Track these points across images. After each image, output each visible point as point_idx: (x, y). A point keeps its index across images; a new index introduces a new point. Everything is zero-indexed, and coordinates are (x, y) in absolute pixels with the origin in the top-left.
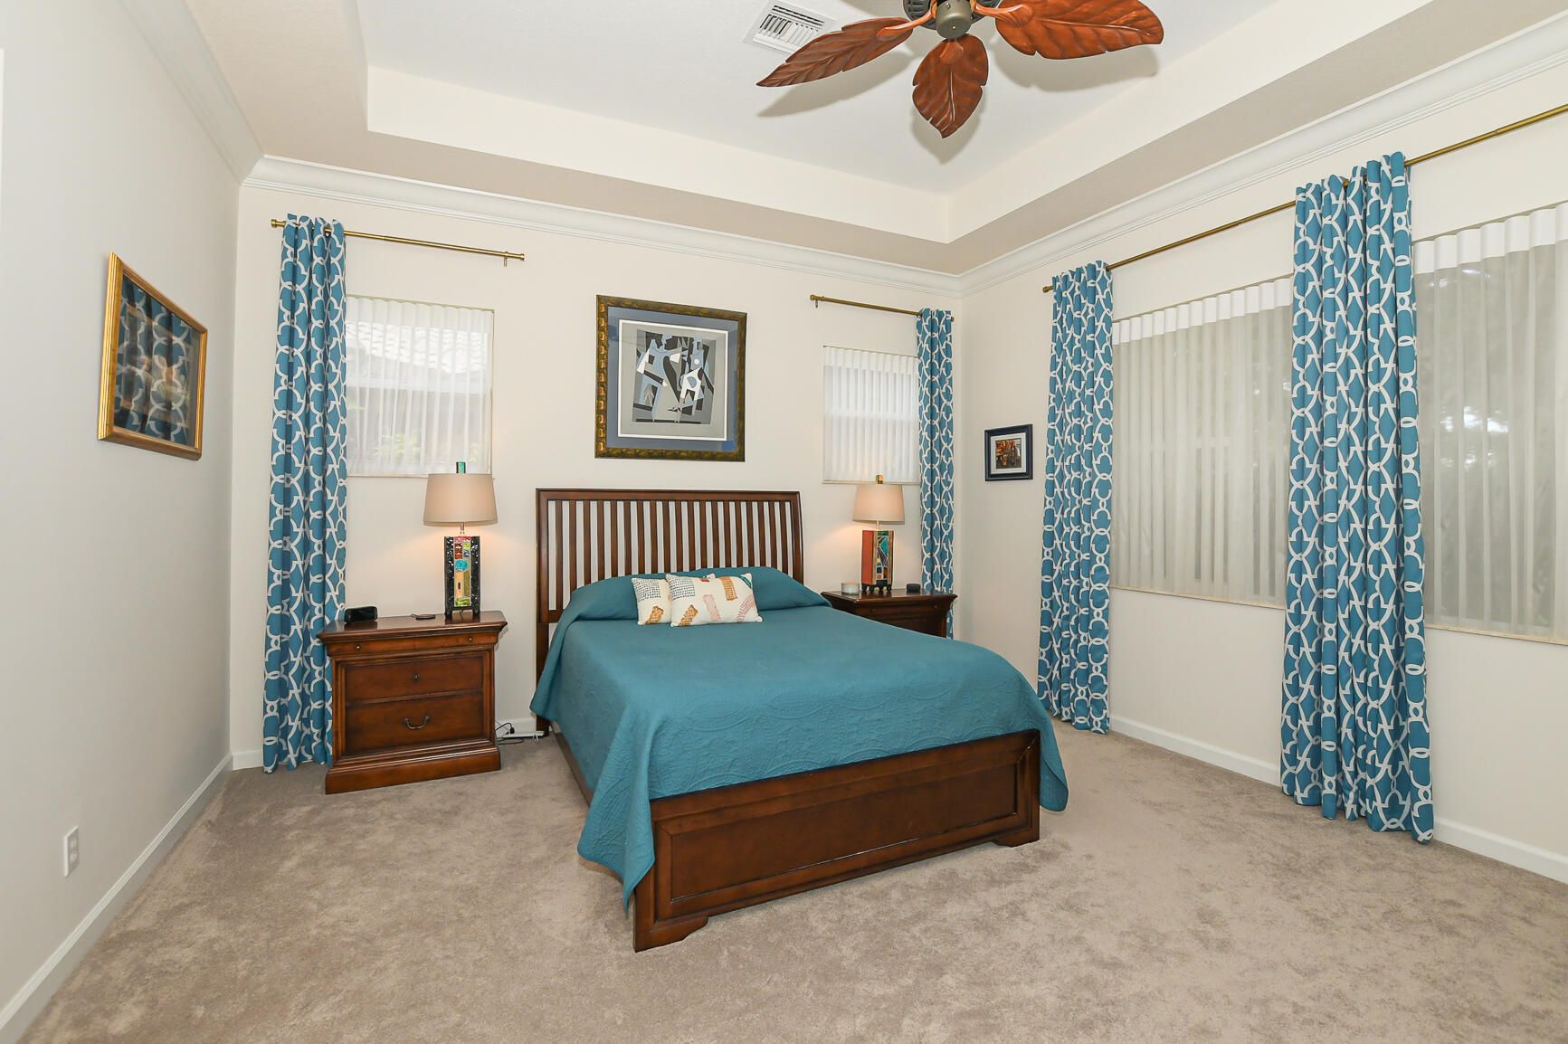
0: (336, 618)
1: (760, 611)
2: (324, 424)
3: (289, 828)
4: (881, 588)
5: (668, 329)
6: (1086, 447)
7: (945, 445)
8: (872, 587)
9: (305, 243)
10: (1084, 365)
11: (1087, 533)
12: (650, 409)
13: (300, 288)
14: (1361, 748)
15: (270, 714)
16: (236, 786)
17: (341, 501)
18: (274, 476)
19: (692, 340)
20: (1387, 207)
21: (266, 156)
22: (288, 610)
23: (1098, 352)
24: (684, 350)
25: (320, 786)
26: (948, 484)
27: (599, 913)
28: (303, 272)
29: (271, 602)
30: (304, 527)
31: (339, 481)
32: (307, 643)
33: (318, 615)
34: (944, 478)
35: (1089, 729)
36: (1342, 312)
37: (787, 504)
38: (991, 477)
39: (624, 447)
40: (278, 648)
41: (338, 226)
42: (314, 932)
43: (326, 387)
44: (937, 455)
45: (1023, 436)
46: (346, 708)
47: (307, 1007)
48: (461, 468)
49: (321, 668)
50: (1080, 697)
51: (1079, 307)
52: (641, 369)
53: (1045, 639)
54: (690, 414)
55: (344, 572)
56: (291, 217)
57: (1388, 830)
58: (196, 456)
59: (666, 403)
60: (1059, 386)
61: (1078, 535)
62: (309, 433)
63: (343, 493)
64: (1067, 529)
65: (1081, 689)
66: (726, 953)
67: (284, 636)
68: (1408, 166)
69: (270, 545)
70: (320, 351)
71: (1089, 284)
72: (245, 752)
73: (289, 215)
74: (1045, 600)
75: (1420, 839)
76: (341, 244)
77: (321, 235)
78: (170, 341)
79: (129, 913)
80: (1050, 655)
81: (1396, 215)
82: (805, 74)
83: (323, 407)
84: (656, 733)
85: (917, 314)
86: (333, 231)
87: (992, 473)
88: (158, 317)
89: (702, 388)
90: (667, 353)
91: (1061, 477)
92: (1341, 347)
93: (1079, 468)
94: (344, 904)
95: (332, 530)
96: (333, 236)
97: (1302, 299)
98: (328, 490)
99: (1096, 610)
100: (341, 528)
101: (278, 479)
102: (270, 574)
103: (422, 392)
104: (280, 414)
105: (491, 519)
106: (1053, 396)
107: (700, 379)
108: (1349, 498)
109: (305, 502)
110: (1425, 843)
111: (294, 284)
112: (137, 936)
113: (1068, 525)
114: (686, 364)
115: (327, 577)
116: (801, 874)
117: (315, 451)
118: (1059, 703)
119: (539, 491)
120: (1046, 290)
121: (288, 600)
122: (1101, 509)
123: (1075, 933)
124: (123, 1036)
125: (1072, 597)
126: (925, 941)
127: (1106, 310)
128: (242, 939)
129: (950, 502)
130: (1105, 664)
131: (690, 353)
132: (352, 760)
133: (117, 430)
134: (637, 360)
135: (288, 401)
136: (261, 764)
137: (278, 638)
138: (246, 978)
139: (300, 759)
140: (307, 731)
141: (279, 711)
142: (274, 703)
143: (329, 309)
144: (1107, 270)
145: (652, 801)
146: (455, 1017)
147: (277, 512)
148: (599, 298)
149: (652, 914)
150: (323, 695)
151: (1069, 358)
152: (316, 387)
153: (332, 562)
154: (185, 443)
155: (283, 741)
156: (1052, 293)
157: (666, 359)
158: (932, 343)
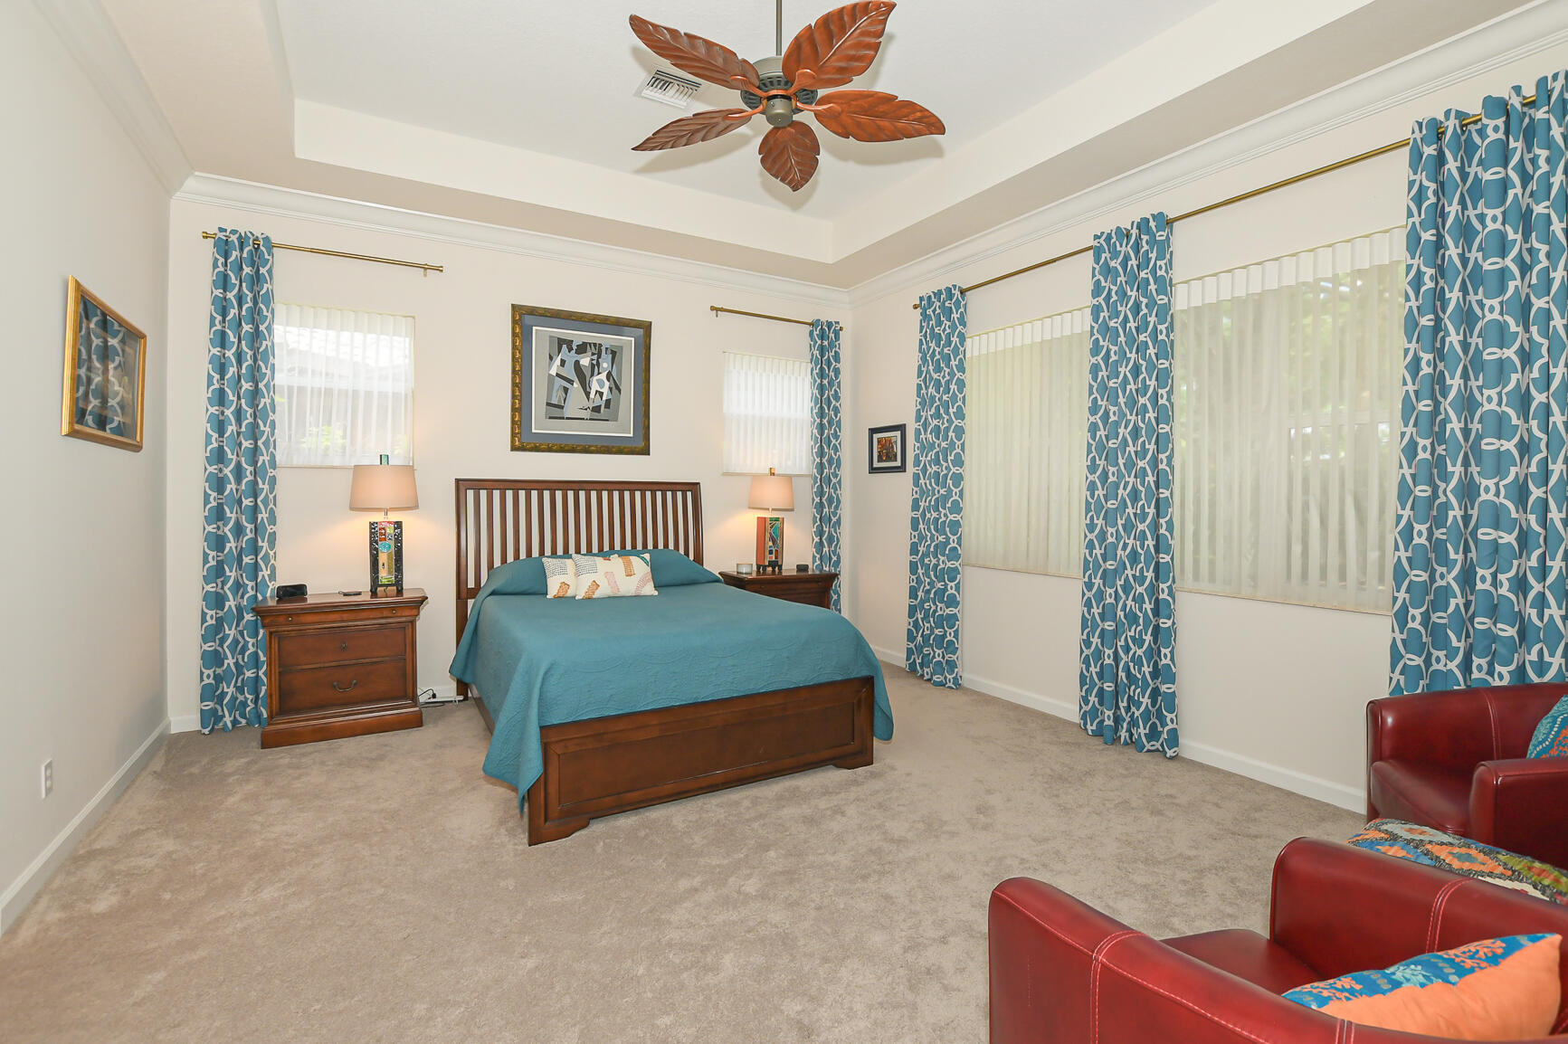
0: (268, 595)
1: (656, 587)
2: (255, 419)
3: (230, 775)
4: (774, 568)
5: (578, 336)
6: (943, 444)
7: (834, 441)
8: (765, 567)
9: (235, 254)
10: (942, 374)
11: (943, 519)
12: (562, 407)
13: (230, 295)
14: (1133, 687)
15: (206, 681)
16: (176, 746)
17: (272, 489)
18: (208, 466)
19: (600, 345)
20: (1153, 256)
21: (197, 173)
22: (222, 588)
23: (953, 363)
24: (593, 354)
25: (256, 743)
26: (836, 476)
27: (502, 822)
28: (234, 281)
29: (206, 580)
30: (237, 513)
31: (269, 471)
32: (241, 617)
33: (251, 593)
34: (833, 470)
35: (944, 685)
36: (1122, 339)
37: (689, 494)
38: (873, 470)
39: (538, 442)
40: (214, 622)
41: (267, 239)
42: (259, 844)
43: (257, 385)
44: (826, 450)
45: (898, 434)
46: (279, 672)
47: (256, 891)
48: (384, 460)
49: (254, 640)
50: (937, 659)
51: (939, 323)
52: (553, 372)
53: (912, 611)
54: (599, 412)
55: (275, 553)
56: (221, 230)
57: (1149, 751)
58: (137, 448)
59: (576, 402)
60: (924, 391)
61: (937, 520)
62: (241, 428)
63: (273, 481)
64: (928, 515)
65: (938, 651)
66: (602, 844)
67: (218, 611)
68: (1170, 223)
69: (204, 529)
70: (250, 353)
71: (947, 304)
72: (183, 716)
73: (219, 228)
74: (912, 577)
75: (1168, 756)
76: (269, 255)
77: (251, 248)
78: (106, 342)
79: (93, 837)
80: (916, 624)
81: (1158, 263)
82: (671, 143)
83: (254, 405)
84: (546, 673)
85: (810, 324)
86: (261, 243)
87: (875, 466)
88: (95, 320)
89: (610, 389)
90: (578, 357)
91: (925, 470)
92: (1121, 367)
93: (937, 462)
94: (284, 824)
95: (263, 516)
96: (261, 247)
97: (1096, 326)
98: (259, 480)
99: (950, 584)
100: (272, 513)
101: (212, 469)
102: (206, 556)
103: (347, 391)
104: (213, 410)
105: (413, 506)
106: (919, 400)
107: (608, 380)
108: (1125, 489)
109: (237, 490)
110: (1171, 758)
111: (225, 291)
112: (101, 852)
113: (929, 512)
114: (595, 367)
115: (259, 557)
116: (668, 788)
117: (247, 444)
118: (922, 665)
119: (458, 481)
120: (915, 307)
121: (222, 579)
122: (955, 498)
123: (878, 822)
124: (104, 914)
125: (932, 573)
126: (760, 831)
127: (960, 328)
128: (196, 851)
129: (838, 492)
130: (957, 630)
131: (599, 357)
132: (286, 718)
133: (77, 427)
134: (550, 364)
135: (220, 398)
136: (197, 727)
137: (213, 612)
138: (204, 875)
139: (235, 722)
140: (241, 698)
141: (214, 679)
142: (211, 672)
143: (258, 314)
144: (961, 293)
145: (542, 728)
146: (381, 891)
147: (212, 499)
148: (513, 306)
149: (543, 818)
150: (256, 664)
151: (931, 368)
152: (246, 386)
153: (263, 544)
154: (122, 435)
155: (218, 707)
156: (919, 311)
157: (577, 363)
158: (822, 349)
